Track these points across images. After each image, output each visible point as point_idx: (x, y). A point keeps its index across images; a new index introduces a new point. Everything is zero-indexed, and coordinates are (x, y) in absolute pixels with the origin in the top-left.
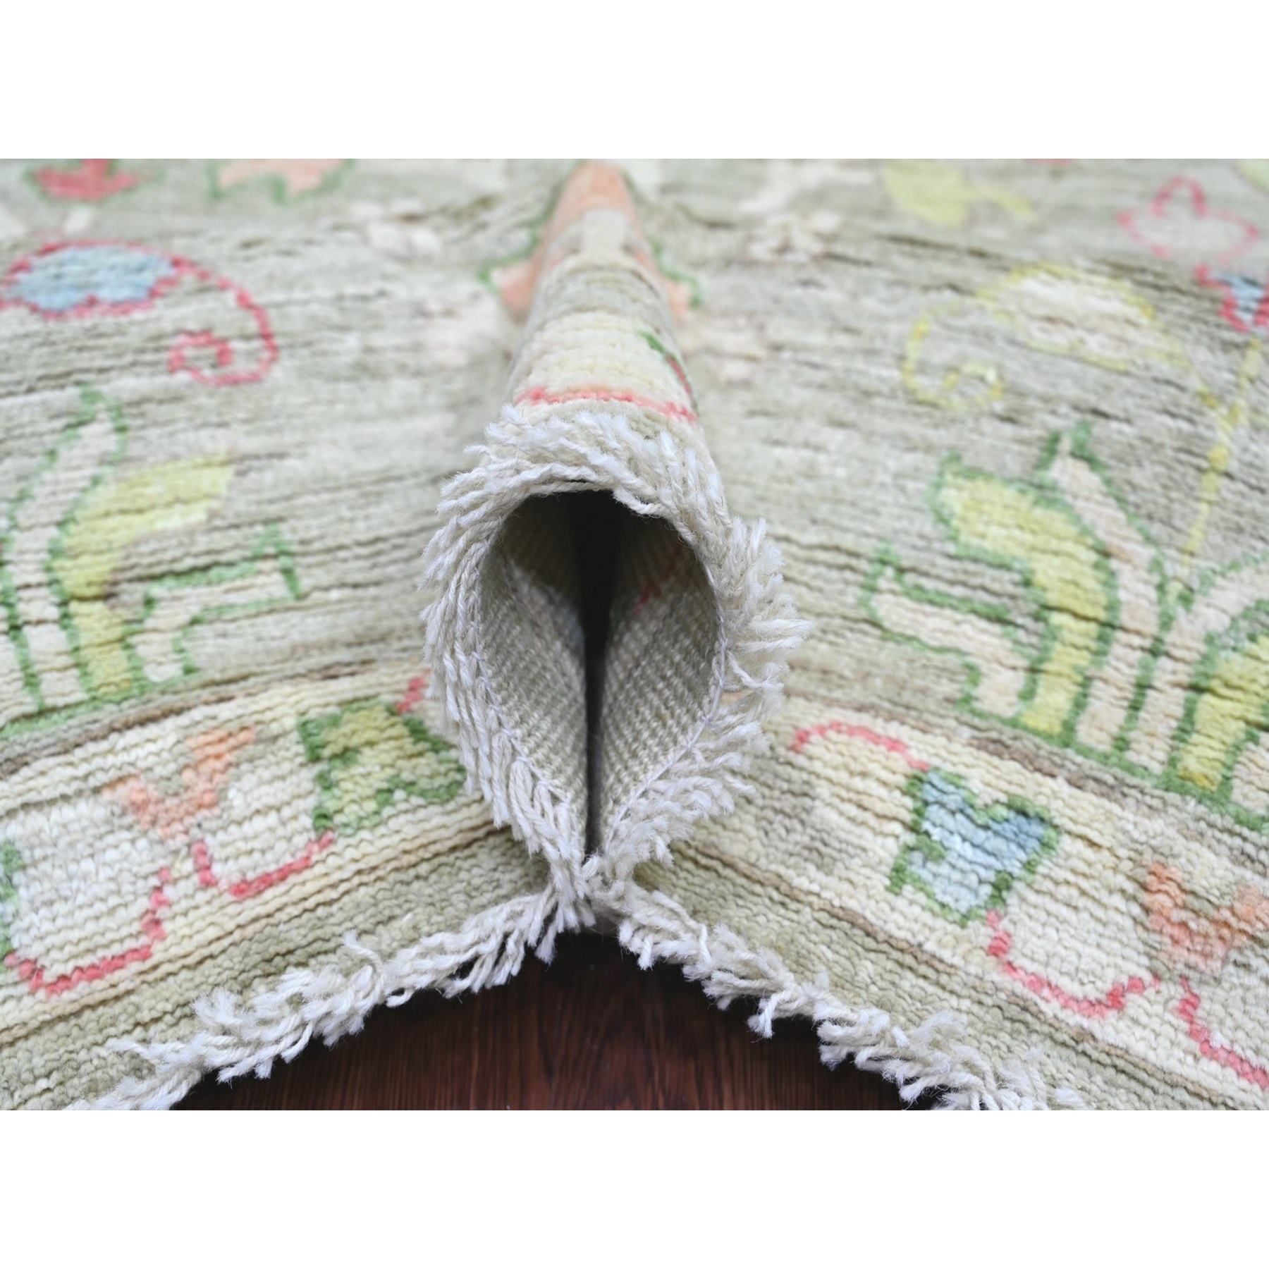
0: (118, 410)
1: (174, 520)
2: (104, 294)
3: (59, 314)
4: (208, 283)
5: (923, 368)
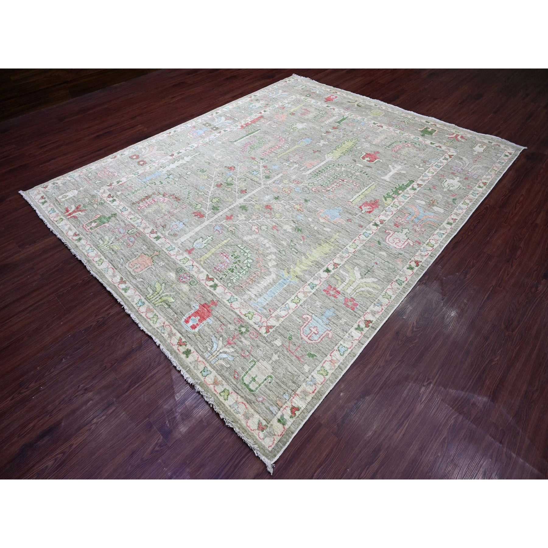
0: (123, 244)
1: (116, 249)
2: (130, 240)
3: (128, 239)
4: (134, 243)
5: (162, 275)
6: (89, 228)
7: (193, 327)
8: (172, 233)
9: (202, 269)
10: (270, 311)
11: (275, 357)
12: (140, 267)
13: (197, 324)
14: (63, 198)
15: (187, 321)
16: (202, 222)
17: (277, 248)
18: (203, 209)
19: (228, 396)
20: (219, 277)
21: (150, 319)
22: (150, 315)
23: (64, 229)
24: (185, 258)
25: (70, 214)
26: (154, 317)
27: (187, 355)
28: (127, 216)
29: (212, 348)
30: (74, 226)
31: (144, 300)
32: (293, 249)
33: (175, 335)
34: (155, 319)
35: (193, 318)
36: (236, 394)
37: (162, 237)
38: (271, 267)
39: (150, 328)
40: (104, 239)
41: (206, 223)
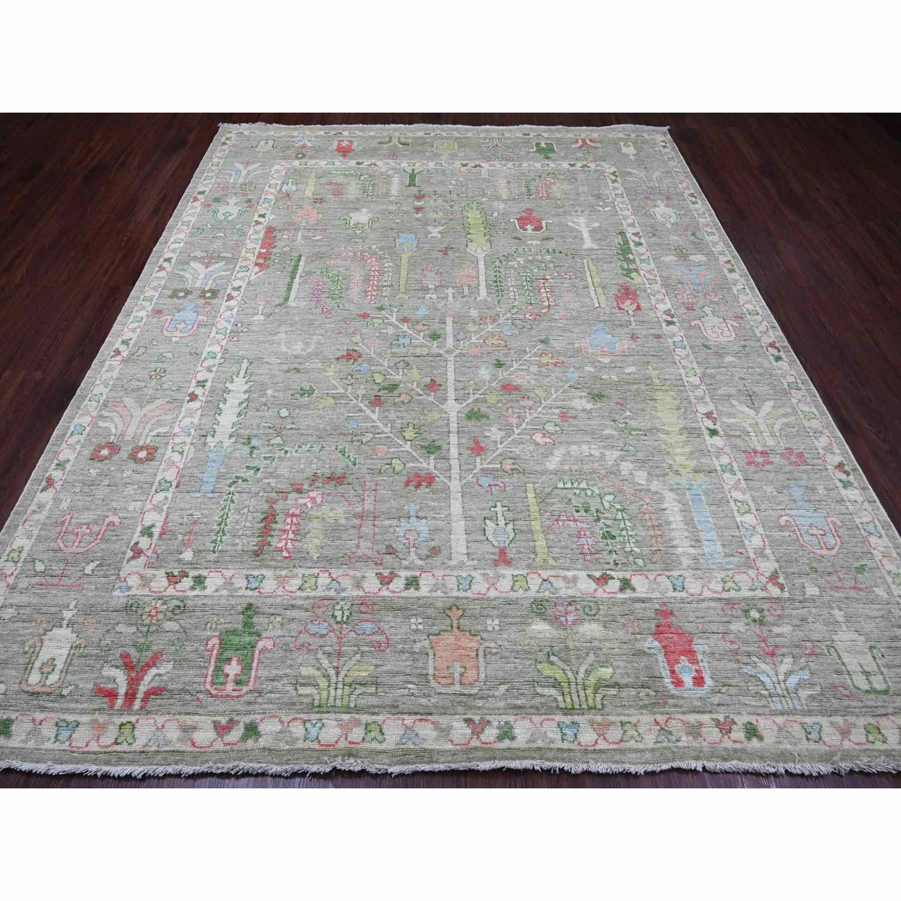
0: (362, 653)
1: (364, 674)
2: (367, 632)
3: (359, 635)
4: (383, 633)
5: (525, 645)
6: (230, 687)
7: (699, 681)
8: (425, 552)
9: (570, 574)
10: (741, 553)
11: (838, 615)
12: (465, 668)
13: (697, 671)
14: (45, 675)
15: (678, 683)
16: (446, 489)
17: (613, 447)
18: (411, 465)
19: (880, 733)
20: (608, 563)
21: (621, 741)
22: (615, 734)
23: (168, 743)
24: (516, 579)
25: (130, 696)
26: (625, 731)
27: (755, 735)
28: (281, 589)
29: (765, 686)
30: (189, 714)
31: (567, 720)
32: (633, 433)
33: (701, 725)
34: (632, 732)
35: (677, 668)
36: (884, 719)
37: (417, 573)
38: (648, 485)
39: (648, 756)
40: (304, 678)
41: (455, 486)
